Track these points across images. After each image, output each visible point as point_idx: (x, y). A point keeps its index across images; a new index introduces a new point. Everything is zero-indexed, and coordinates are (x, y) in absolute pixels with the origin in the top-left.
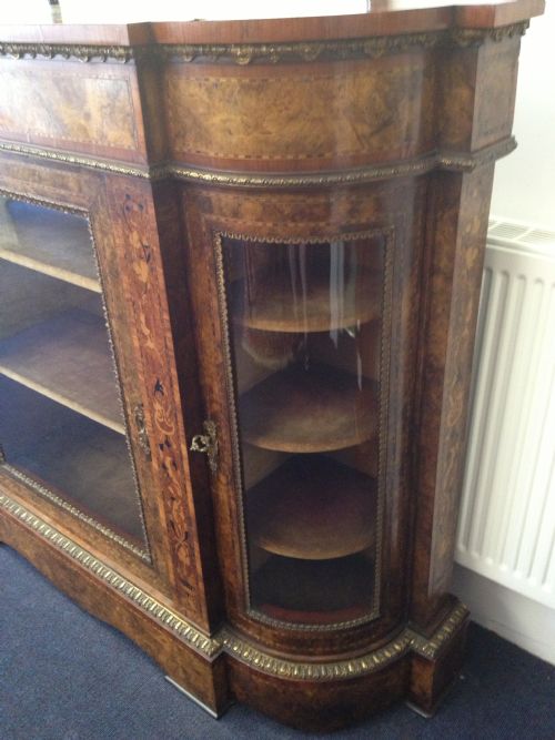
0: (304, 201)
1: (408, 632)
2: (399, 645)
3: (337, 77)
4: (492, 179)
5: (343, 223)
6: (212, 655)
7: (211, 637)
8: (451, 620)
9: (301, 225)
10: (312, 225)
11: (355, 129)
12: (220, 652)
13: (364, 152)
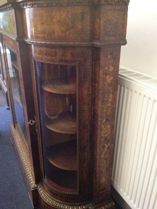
0: (49, 50)
1: (90, 204)
2: (85, 207)
3: (54, 11)
4: (120, 53)
5: (60, 59)
6: (33, 189)
7: (35, 184)
8: (107, 206)
9: (49, 57)
10: (51, 58)
11: (60, 29)
12: (36, 189)
13: (64, 36)
